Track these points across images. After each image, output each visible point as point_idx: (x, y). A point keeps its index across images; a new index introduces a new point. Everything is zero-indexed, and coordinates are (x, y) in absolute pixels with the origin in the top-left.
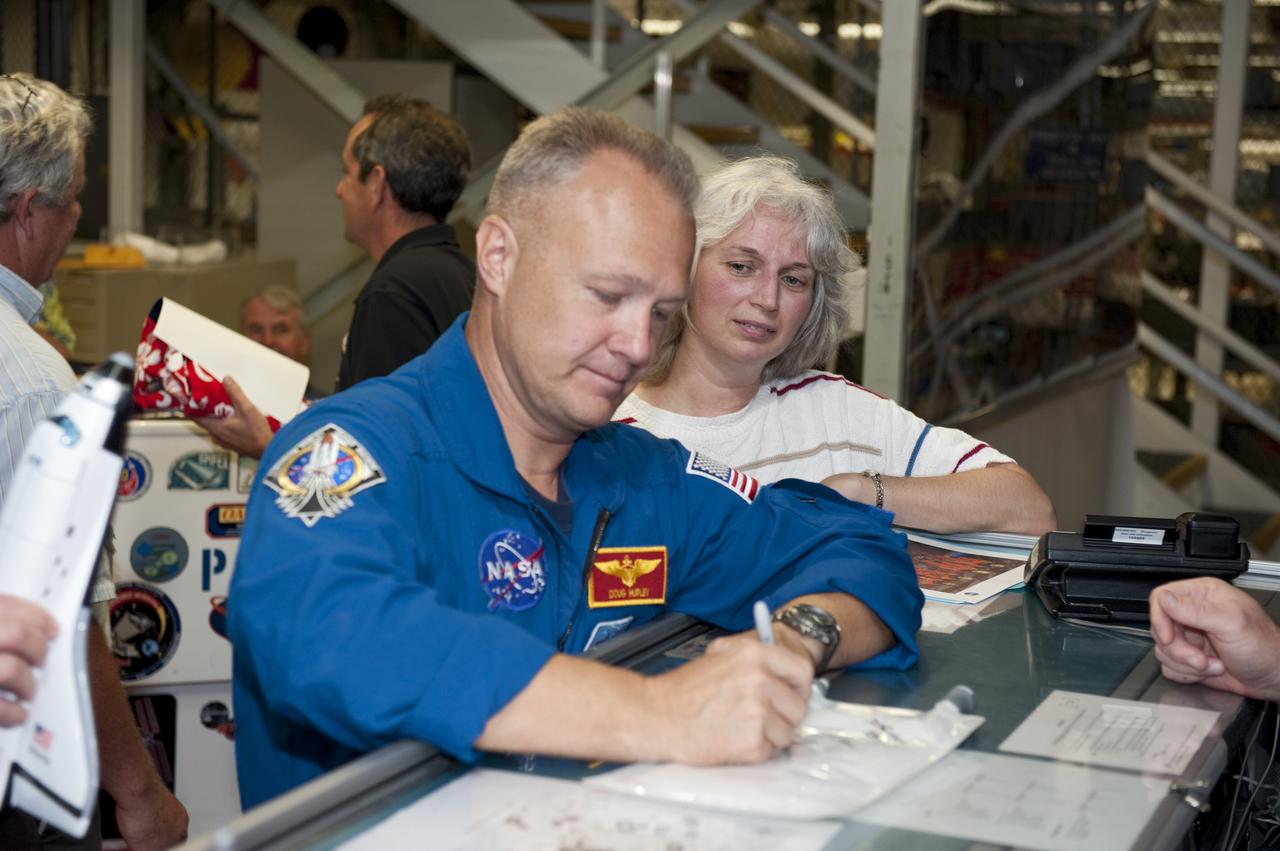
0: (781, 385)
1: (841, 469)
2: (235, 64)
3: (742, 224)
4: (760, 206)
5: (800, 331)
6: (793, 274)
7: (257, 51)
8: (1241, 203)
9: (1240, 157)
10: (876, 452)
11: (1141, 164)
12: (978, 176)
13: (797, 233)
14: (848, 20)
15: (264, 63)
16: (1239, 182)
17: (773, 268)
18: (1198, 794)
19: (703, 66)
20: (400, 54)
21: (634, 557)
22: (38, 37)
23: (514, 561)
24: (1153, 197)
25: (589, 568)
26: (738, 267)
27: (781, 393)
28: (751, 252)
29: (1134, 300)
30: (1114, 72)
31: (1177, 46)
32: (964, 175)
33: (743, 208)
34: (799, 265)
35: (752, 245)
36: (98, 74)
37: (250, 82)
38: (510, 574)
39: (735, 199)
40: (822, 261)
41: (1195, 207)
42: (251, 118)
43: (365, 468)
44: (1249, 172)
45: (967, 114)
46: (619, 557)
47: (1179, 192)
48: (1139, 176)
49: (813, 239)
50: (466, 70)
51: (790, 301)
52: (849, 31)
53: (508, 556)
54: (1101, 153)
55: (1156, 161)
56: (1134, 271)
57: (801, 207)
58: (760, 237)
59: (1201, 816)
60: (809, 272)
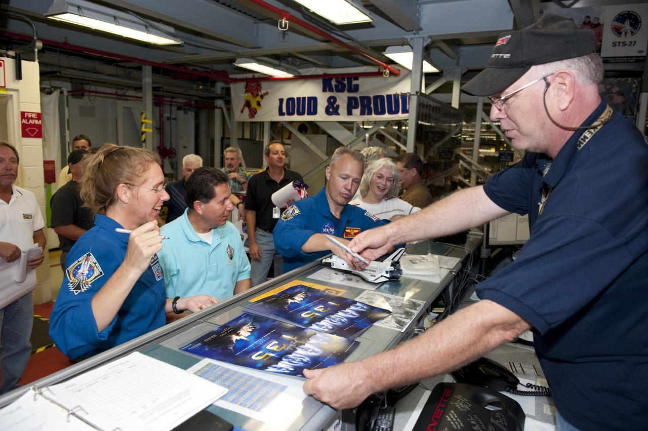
0: (387, 199)
1: (397, 214)
2: (286, 135)
3: (381, 169)
4: (384, 166)
5: (391, 190)
6: (390, 179)
7: (291, 133)
8: (478, 163)
9: (479, 153)
10: (403, 211)
11: (459, 155)
12: (427, 156)
13: (390, 171)
14: (404, 126)
15: (292, 135)
16: (478, 159)
17: (385, 178)
18: (455, 272)
19: (375, 135)
20: (317, 133)
21: (353, 229)
22: (251, 130)
23: (329, 229)
24: (461, 162)
25: (344, 231)
26: (379, 177)
27: (386, 200)
28: (381, 174)
29: (457, 181)
30: (454, 136)
31: (468, 131)
32: (424, 157)
33: (381, 166)
34: (390, 178)
35: (382, 173)
36: (261, 137)
37: (289, 138)
38: (328, 231)
39: (380, 165)
40: (395, 177)
41: (469, 164)
42: (290, 144)
43: (297, 211)
44: (481, 157)
45: (425, 144)
46: (350, 229)
47: (467, 160)
48: (458, 158)
49: (393, 173)
50: (330, 136)
51: (388, 183)
52: (404, 128)
53: (327, 228)
54: (452, 152)
55: (462, 154)
56: (457, 176)
57: (391, 167)
58: (384, 172)
59: (455, 276)
60: (392, 179)
